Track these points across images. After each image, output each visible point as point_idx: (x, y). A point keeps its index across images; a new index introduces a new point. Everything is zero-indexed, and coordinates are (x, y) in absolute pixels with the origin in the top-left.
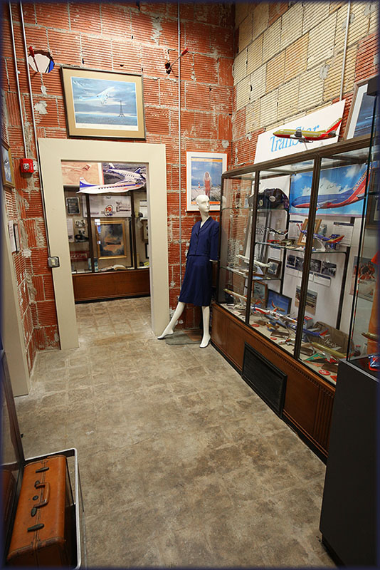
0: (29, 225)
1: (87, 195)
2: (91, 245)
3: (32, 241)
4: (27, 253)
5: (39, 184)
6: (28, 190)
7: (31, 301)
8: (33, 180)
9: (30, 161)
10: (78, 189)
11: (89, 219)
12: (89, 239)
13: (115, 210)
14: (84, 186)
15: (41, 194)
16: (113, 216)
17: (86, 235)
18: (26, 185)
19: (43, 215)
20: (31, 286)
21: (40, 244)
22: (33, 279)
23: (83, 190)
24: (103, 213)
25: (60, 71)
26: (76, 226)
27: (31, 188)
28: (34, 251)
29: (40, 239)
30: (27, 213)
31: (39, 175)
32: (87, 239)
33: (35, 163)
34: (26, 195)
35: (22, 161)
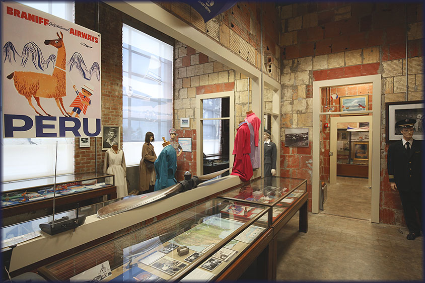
0: (325, 142)
1: (350, 132)
2: (350, 152)
3: (325, 147)
4: (323, 150)
5: (329, 130)
6: (326, 132)
7: (322, 165)
8: (328, 129)
9: (327, 124)
10: (346, 129)
11: (350, 142)
12: (350, 150)
13: (364, 138)
14: (349, 128)
15: (330, 133)
16: (363, 141)
17: (348, 148)
18: (325, 130)
19: (330, 139)
20: (323, 161)
21: (328, 148)
22: (324, 159)
23: (348, 130)
24: (358, 139)
25: (340, 98)
26: (345, 144)
27: (327, 131)
28: (325, 150)
29: (328, 146)
30: (325, 139)
31: (330, 127)
32: (348, 150)
33: (329, 124)
34: (325, 133)
35: (325, 124)
